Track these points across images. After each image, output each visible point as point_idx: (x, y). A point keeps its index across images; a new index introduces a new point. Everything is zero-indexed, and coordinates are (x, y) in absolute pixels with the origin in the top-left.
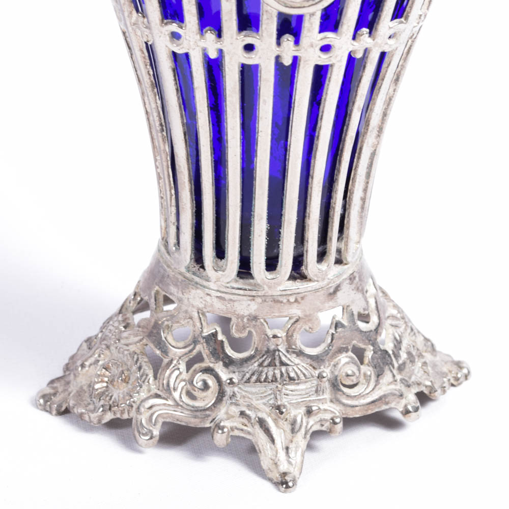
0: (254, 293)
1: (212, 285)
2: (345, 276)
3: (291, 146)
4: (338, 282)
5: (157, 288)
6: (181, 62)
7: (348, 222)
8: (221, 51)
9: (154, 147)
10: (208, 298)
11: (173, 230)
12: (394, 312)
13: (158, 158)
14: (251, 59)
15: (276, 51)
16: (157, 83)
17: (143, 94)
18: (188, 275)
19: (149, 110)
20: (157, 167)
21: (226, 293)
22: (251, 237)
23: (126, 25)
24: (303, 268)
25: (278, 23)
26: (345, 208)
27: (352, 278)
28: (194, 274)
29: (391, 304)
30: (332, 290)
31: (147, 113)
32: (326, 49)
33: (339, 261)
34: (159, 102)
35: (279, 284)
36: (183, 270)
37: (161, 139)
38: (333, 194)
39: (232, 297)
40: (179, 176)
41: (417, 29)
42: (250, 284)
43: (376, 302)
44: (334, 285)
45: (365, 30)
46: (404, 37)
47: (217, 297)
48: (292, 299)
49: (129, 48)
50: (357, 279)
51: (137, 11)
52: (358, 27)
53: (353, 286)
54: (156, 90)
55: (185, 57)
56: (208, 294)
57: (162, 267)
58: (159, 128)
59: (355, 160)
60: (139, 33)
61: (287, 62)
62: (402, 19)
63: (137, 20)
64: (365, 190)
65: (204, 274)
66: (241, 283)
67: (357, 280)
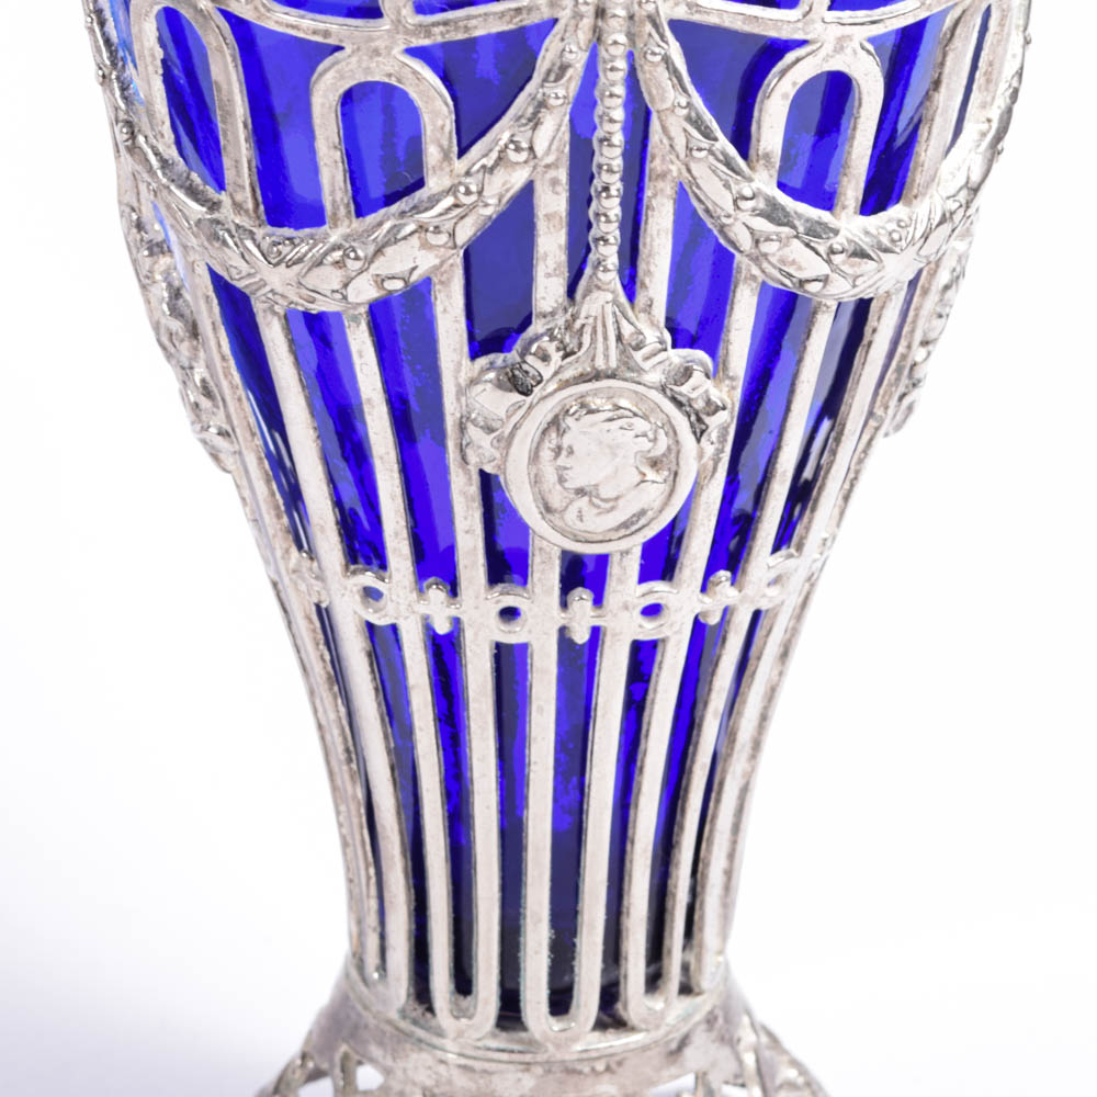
0: (528, 1058)
1: (448, 1043)
2: (698, 1017)
3: (592, 787)
4: (684, 1030)
5: (344, 1048)
6: (383, 642)
7: (702, 917)
8: (457, 622)
9: (334, 788)
10: (442, 1069)
11: (373, 942)
12: (792, 1074)
13: (343, 808)
14: (513, 635)
15: (558, 618)
16: (338, 676)
17: (312, 693)
18: (405, 1025)
19: (324, 722)
20: (340, 825)
21: (475, 1058)
22: (521, 954)
23: (278, 572)
24: (619, 1006)
25: (562, 567)
26: (694, 892)
27: (710, 1021)
28: (415, 1022)
29: (785, 1058)
30: (674, 1046)
31: (320, 727)
32: (652, 611)
33: (686, 989)
34: (343, 710)
35: (575, 1040)
36: (394, 1015)
37: (347, 777)
38: (672, 869)
39: (487, 1066)
40: (382, 844)
41: (819, 564)
42: (521, 1041)
43: (758, 1061)
44: (677, 1035)
45: (724, 575)
46: (796, 584)
47: (460, 1066)
48: (600, 1066)
49: (285, 610)
50: (721, 1021)
51: (300, 547)
52: (710, 570)
53: (714, 1034)
54: (336, 688)
55: (390, 632)
56: (442, 1062)
57: (353, 1008)
58: (343, 757)
59: (712, 804)
60: (303, 587)
61: (581, 636)
62: (792, 550)
63: (299, 563)
64: (731, 856)
65: (433, 1023)
66: (503, 1040)
67: (722, 1024)
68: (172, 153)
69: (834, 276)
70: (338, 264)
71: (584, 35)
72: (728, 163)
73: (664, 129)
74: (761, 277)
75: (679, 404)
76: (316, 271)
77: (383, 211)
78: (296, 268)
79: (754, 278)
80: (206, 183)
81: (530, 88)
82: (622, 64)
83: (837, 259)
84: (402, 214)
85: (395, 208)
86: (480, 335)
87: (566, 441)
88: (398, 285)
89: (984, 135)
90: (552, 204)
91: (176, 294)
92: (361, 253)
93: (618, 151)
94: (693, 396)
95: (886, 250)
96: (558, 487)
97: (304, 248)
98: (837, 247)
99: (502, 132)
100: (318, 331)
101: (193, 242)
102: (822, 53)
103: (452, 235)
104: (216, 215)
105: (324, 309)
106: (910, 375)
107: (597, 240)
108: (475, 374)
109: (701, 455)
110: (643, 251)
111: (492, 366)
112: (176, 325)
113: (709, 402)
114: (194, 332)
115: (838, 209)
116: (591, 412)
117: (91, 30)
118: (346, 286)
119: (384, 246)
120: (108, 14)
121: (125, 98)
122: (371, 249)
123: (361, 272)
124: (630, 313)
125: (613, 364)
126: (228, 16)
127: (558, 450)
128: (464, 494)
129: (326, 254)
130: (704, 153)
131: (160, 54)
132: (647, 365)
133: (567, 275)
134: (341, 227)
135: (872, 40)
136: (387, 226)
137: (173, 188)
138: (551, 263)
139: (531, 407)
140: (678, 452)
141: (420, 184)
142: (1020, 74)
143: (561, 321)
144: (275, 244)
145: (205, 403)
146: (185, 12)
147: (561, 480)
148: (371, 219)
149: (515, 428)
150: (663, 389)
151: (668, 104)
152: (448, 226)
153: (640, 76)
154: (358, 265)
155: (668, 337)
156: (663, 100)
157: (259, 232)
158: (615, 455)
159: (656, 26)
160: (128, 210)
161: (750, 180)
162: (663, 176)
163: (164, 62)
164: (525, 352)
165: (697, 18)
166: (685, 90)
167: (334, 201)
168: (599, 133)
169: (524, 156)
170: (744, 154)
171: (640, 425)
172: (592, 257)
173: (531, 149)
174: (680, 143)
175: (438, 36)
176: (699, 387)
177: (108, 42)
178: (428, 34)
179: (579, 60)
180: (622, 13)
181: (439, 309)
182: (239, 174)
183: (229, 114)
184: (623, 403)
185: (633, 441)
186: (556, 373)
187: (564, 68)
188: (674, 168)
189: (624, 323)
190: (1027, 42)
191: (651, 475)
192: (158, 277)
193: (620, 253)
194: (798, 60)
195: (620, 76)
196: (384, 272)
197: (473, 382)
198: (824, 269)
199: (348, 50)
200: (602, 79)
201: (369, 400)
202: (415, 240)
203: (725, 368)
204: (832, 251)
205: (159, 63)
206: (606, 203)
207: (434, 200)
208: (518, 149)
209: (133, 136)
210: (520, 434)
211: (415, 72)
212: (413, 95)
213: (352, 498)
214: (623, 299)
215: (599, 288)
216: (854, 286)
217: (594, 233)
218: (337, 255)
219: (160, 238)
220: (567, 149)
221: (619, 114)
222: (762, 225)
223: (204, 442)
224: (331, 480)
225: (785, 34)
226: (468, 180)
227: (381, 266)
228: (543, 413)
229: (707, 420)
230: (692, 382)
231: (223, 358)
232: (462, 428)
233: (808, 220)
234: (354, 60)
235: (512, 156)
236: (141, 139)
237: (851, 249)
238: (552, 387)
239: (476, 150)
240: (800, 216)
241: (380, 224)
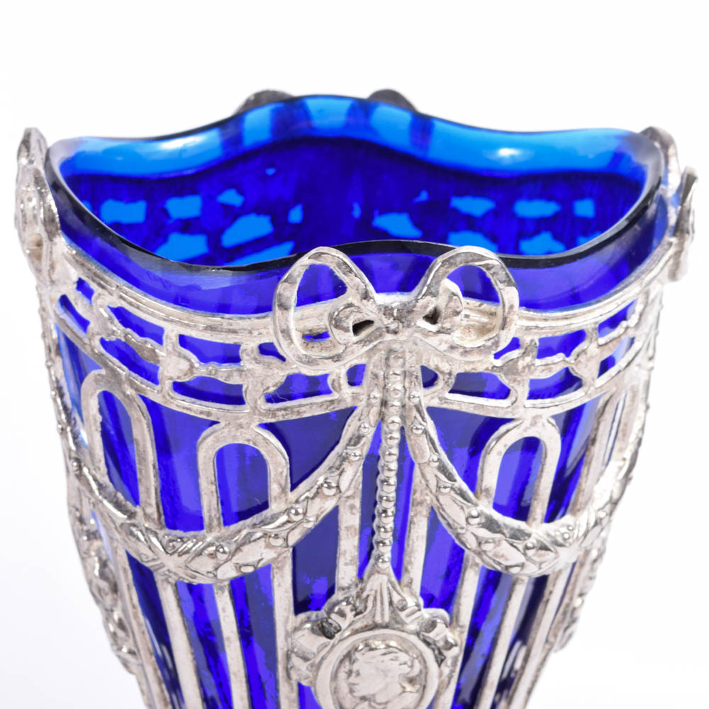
68: (105, 480)
69: (528, 563)
70: (212, 556)
71: (373, 417)
72: (462, 494)
73: (423, 475)
74: (481, 564)
75: (428, 644)
76: (198, 559)
77: (241, 523)
78: (185, 557)
79: (477, 565)
80: (127, 499)
81: (338, 449)
82: (397, 435)
83: (530, 553)
84: (254, 525)
85: (249, 521)
86: (301, 598)
87: (355, 667)
88: (250, 570)
89: (621, 468)
90: (350, 520)
91: (104, 564)
92: (226, 549)
93: (393, 488)
94: (437, 639)
95: (561, 545)
96: (349, 696)
97: (190, 545)
98: (530, 545)
99: (319, 476)
100: (197, 597)
101: (117, 536)
102: (523, 426)
103: (286, 540)
104: (133, 521)
105: (202, 582)
106: (571, 616)
107: (378, 543)
108: (297, 624)
109: (441, 675)
110: (407, 549)
111: (308, 620)
112: (104, 585)
113: (447, 642)
114: (115, 589)
115: (530, 520)
116: (372, 649)
117: (55, 400)
118: (216, 569)
119: (244, 544)
120: (65, 390)
121: (76, 444)
122: (234, 547)
123: (226, 561)
124: (398, 588)
125: (387, 619)
126: (145, 399)
127: (350, 673)
128: (288, 698)
129: (205, 548)
130: (448, 490)
131: (99, 418)
132: (408, 620)
133: (358, 563)
134: (214, 533)
135: (554, 417)
136: (244, 533)
137: (105, 502)
138: (348, 557)
139: (333, 646)
140: (426, 674)
141: (265, 506)
142: (642, 429)
143: (354, 592)
144: (171, 541)
145: (121, 633)
146: (118, 395)
147: (351, 691)
148: (234, 527)
149: (323, 659)
150: (418, 634)
151: (426, 460)
152: (284, 534)
153: (408, 442)
154: (225, 557)
155: (421, 602)
156: (423, 457)
157: (161, 533)
158: (386, 676)
159: (419, 411)
160: (73, 510)
161: (476, 505)
162: (421, 503)
163: (103, 424)
164: (330, 611)
165: (445, 406)
166: (436, 451)
167: (210, 516)
168: (381, 477)
169: (333, 491)
170: (472, 487)
171: (403, 657)
172: (374, 553)
173: (338, 487)
174: (433, 483)
175: (280, 417)
176: (441, 633)
177: (65, 408)
178: (274, 416)
179: (369, 432)
180: (397, 403)
181: (275, 583)
182: (149, 497)
183: (144, 459)
184: (393, 643)
185: (399, 666)
186: (350, 625)
187: (359, 438)
188: (428, 498)
189: (394, 594)
190: (648, 407)
191: (409, 688)
192: (93, 553)
193: (392, 551)
194: (508, 431)
195: (396, 442)
196: (241, 562)
197: (296, 629)
198: (522, 559)
199: (222, 424)
200: (384, 444)
201: (228, 639)
202: (262, 543)
203: (457, 620)
204: (527, 548)
205: (99, 424)
206: (384, 520)
207: (274, 518)
208: (329, 487)
209: (80, 468)
210: (325, 663)
211: (265, 439)
212: (263, 452)
213: (213, 692)
214: (394, 579)
215: (379, 572)
216: (540, 568)
217: (375, 537)
218: (212, 549)
219: (93, 529)
220: (361, 487)
221: (394, 466)
222: (484, 533)
223: (119, 657)
224: (202, 685)
225: (500, 415)
226: (297, 506)
227: (239, 558)
228: (342, 649)
229: (445, 653)
230: (436, 630)
231: (134, 607)
232: (288, 657)
233: (512, 529)
234: (226, 430)
235: (326, 491)
236: (85, 470)
237: (539, 546)
238: (347, 633)
239: (303, 486)
240: (506, 526)
241: (239, 531)
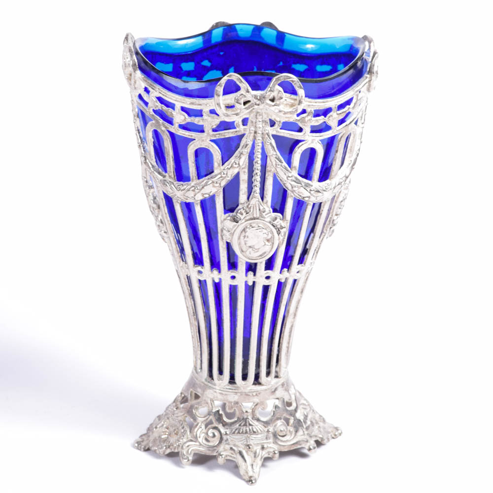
0: (236, 391)
1: (217, 387)
2: (280, 383)
3: (253, 322)
4: (276, 386)
5: (191, 390)
6: (202, 284)
7: (281, 358)
8: (220, 279)
9: (190, 323)
10: (215, 394)
11: (199, 362)
12: (305, 402)
13: (192, 328)
14: (234, 283)
15: (245, 279)
16: (192, 294)
17: (185, 298)
18: (206, 383)
19: (188, 305)
20: (192, 332)
21: (223, 391)
22: (235, 364)
23: (178, 268)
24: (260, 379)
25: (246, 266)
26: (279, 351)
27: (283, 385)
28: (209, 382)
29: (303, 398)
30: (273, 390)
31: (187, 307)
32: (268, 278)
33: (277, 377)
34: (193, 302)
35: (248, 387)
36: (204, 380)
37: (193, 320)
38: (273, 345)
39: (226, 393)
40: (202, 336)
41: (310, 269)
42: (234, 387)
43: (295, 397)
44: (274, 388)
45: (285, 270)
46: (304, 273)
47: (220, 393)
48: (254, 394)
49: (179, 278)
50: (286, 385)
51: (183, 261)
52: (282, 268)
53: (284, 388)
54: (191, 297)
55: (204, 282)
56: (215, 392)
57: (194, 380)
58: (192, 314)
59: (283, 329)
60: (183, 271)
61: (250, 284)
62: (303, 265)
63: (183, 265)
64: (289, 343)
65: (213, 382)
66: (230, 386)
67: (286, 386)
68: (155, 164)
69: (311, 196)
70: (193, 190)
71: (251, 137)
72: (286, 168)
73: (271, 160)
74: (294, 196)
75: (274, 226)
76: (188, 192)
77: (204, 178)
78: (183, 191)
79: (292, 196)
80: (162, 171)
81: (239, 150)
82: (260, 145)
83: (312, 192)
84: (209, 179)
85: (207, 177)
86: (227, 208)
87: (247, 234)
88: (207, 196)
89: (350, 164)
90: (244, 177)
91: (155, 198)
92: (198, 188)
93: (259, 165)
94: (277, 224)
95: (324, 191)
96: (245, 246)
97: (185, 187)
98: (312, 190)
99: (232, 160)
100: (188, 207)
101: (159, 185)
102: (308, 144)
103: (220, 184)
104: (165, 179)
105: (190, 201)
106: (333, 223)
107: (254, 186)
108: (225, 218)
109: (279, 239)
110: (265, 189)
111: (229, 216)
112: (155, 206)
113: (281, 226)
114: (159, 207)
115: (312, 180)
116: (253, 227)
117: (137, 135)
118: (195, 196)
119: (204, 186)
120: (140, 131)
121: (144, 151)
122: (201, 187)
123: (199, 192)
124: (262, 204)
125: (258, 216)
126: (169, 131)
127: (245, 237)
128: (222, 247)
129: (190, 188)
130: (280, 166)
131: (153, 140)
132: (266, 216)
133: (247, 194)
134: (194, 182)
135: (321, 140)
136: (205, 182)
137: (155, 172)
138: (244, 192)
139: (238, 226)
140: (274, 238)
141: (213, 172)
142: (359, 150)
143: (246, 205)
144: (179, 186)
145: (161, 225)
146: (159, 131)
147: (245, 244)
148: (201, 180)
149: (235, 231)
150: (270, 222)
151: (271, 154)
152: (219, 182)
153: (265, 147)
154: (198, 191)
155: (271, 210)
156: (270, 153)
157: (175, 183)
158: (258, 238)
159: (268, 136)
160: (144, 178)
161: (291, 173)
162: (270, 171)
163: (154, 142)
164: (237, 213)
165: (278, 134)
166: (275, 151)
167: (193, 176)
168: (255, 161)
169: (237, 165)
170: (290, 167)
171: (265, 231)
172: (253, 190)
173: (239, 164)
174: (274, 163)
175: (218, 137)
176: (279, 222)
177: (140, 137)
178: (215, 137)
179: (250, 144)
180: (261, 133)
181: (217, 202)
182: (170, 169)
183: (168, 155)
184: (260, 225)
185: (263, 235)
186: (244, 218)
187: (247, 145)
188: (273, 169)
189: (261, 206)
190: (361, 142)
191: (267, 243)
192: (151, 194)
193: (260, 189)
194: (303, 144)
195: (260, 147)
196: (204, 193)
197: (225, 220)
198: (309, 195)
199: (197, 140)
200: (256, 148)
201: (200, 224)
202: (211, 185)
203: (285, 218)
204: (311, 190)
205: (152, 142)
206: (256, 177)
207: (216, 176)
208: (236, 164)
209: (146, 159)
210: (235, 232)
211: (212, 145)
212: (211, 151)
213: (196, 250)
214: (260, 200)
215: (255, 197)
216: (317, 199)
217: (254, 184)
218: (193, 188)
219: (151, 185)
220: (247, 164)
221: (260, 156)
222: (293, 183)
223: (160, 235)
224: (191, 244)
225: (299, 138)
226: (224, 171)
227: (203, 191)
228: (241, 228)
229: (280, 230)
230: (277, 221)
231: (166, 214)
232: (222, 231)
233: (305, 183)
234: (198, 142)
235: (234, 165)
236: (147, 161)
237: (316, 190)
238: (244, 221)
239: (226, 164)
240: (303, 182)
241: (203, 181)
